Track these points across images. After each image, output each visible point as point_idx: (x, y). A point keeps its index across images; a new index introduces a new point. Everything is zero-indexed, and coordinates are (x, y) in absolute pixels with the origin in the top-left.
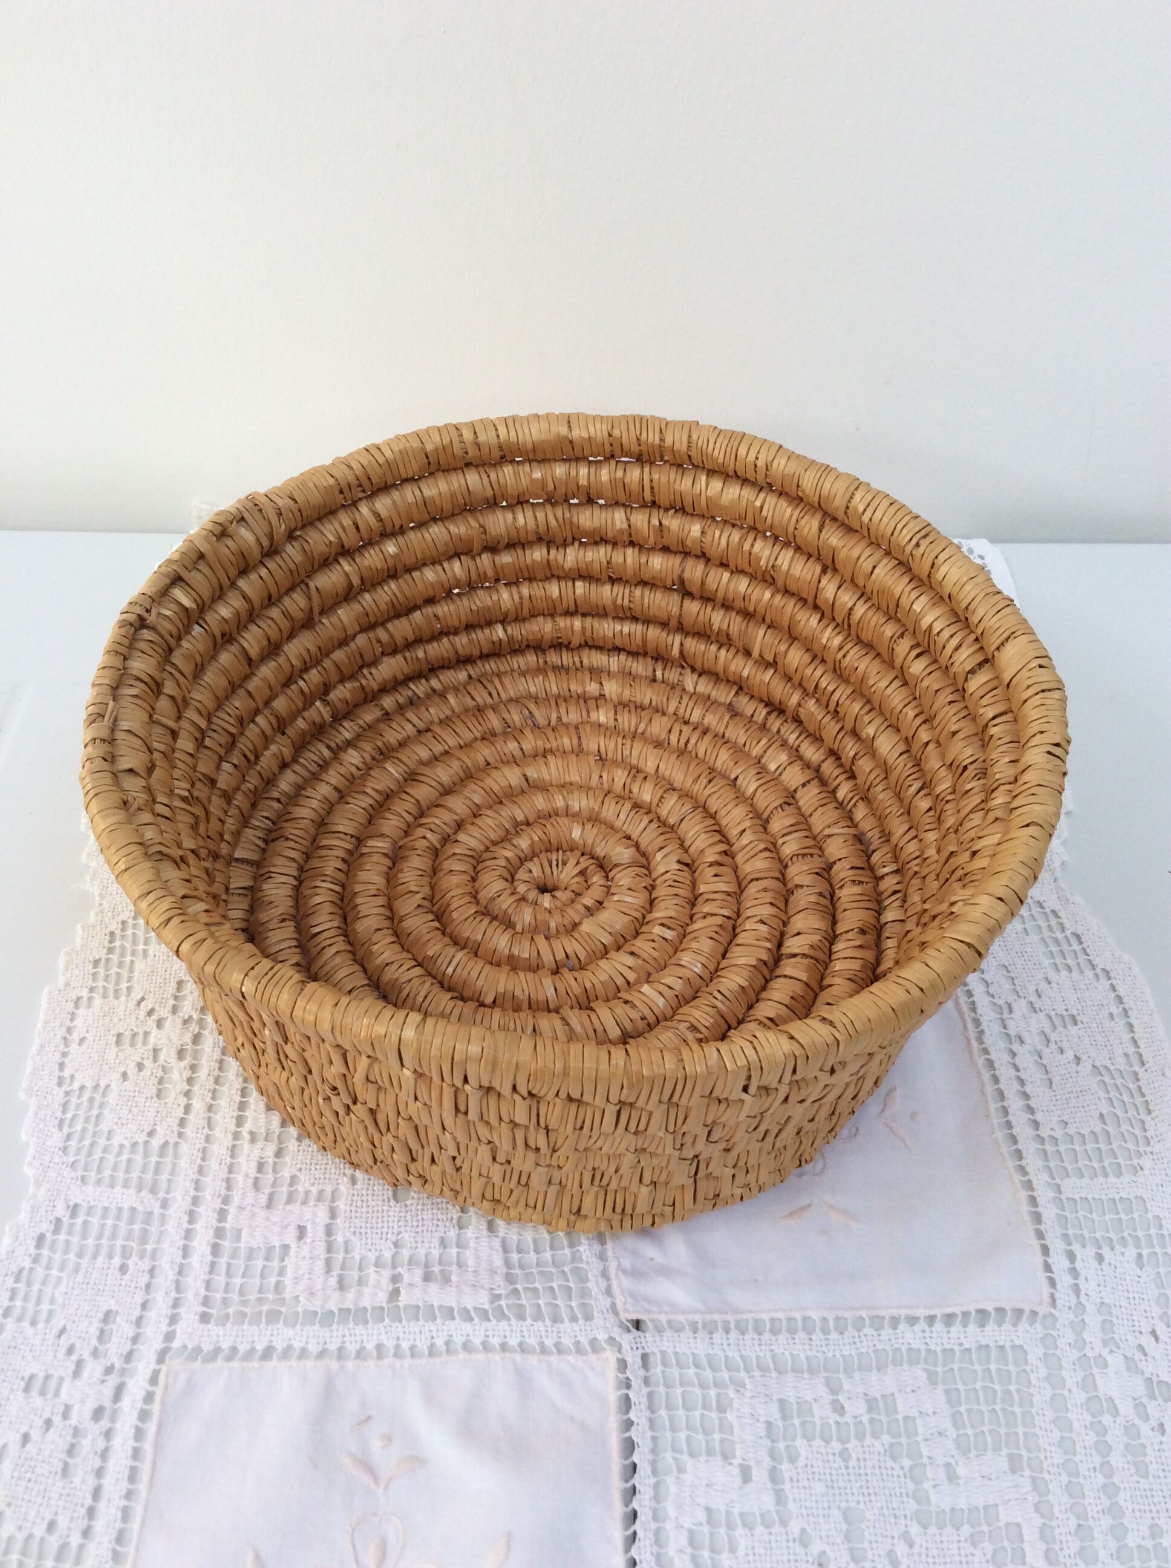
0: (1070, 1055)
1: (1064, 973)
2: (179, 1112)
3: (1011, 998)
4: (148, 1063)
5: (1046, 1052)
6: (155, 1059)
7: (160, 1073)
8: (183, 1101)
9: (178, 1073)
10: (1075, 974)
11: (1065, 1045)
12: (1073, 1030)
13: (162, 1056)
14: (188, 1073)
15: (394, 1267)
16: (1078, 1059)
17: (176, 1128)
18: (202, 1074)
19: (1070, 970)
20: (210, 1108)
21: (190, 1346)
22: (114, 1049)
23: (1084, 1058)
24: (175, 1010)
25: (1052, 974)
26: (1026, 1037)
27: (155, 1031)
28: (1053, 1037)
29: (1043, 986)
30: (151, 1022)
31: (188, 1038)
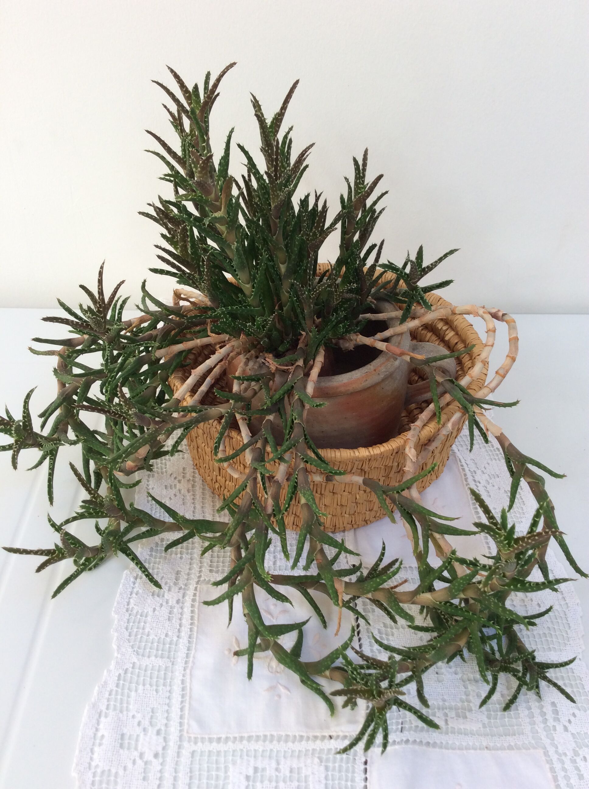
0: (496, 487)
1: (494, 461)
2: (192, 509)
3: (476, 469)
4: (178, 494)
5: (488, 486)
6: (180, 493)
7: (183, 497)
8: (193, 506)
9: (189, 497)
10: (498, 461)
11: (495, 484)
12: (497, 479)
13: (182, 492)
14: (192, 497)
15: (274, 553)
16: (499, 488)
17: (192, 514)
18: (198, 497)
19: (496, 460)
20: (202, 507)
21: (207, 579)
22: (165, 490)
23: (501, 488)
24: (184, 477)
25: (489, 462)
26: (481, 481)
27: (178, 484)
28: (491, 481)
29: (487, 466)
30: (176, 481)
31: (190, 486)
